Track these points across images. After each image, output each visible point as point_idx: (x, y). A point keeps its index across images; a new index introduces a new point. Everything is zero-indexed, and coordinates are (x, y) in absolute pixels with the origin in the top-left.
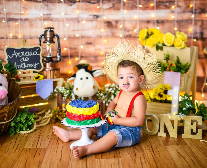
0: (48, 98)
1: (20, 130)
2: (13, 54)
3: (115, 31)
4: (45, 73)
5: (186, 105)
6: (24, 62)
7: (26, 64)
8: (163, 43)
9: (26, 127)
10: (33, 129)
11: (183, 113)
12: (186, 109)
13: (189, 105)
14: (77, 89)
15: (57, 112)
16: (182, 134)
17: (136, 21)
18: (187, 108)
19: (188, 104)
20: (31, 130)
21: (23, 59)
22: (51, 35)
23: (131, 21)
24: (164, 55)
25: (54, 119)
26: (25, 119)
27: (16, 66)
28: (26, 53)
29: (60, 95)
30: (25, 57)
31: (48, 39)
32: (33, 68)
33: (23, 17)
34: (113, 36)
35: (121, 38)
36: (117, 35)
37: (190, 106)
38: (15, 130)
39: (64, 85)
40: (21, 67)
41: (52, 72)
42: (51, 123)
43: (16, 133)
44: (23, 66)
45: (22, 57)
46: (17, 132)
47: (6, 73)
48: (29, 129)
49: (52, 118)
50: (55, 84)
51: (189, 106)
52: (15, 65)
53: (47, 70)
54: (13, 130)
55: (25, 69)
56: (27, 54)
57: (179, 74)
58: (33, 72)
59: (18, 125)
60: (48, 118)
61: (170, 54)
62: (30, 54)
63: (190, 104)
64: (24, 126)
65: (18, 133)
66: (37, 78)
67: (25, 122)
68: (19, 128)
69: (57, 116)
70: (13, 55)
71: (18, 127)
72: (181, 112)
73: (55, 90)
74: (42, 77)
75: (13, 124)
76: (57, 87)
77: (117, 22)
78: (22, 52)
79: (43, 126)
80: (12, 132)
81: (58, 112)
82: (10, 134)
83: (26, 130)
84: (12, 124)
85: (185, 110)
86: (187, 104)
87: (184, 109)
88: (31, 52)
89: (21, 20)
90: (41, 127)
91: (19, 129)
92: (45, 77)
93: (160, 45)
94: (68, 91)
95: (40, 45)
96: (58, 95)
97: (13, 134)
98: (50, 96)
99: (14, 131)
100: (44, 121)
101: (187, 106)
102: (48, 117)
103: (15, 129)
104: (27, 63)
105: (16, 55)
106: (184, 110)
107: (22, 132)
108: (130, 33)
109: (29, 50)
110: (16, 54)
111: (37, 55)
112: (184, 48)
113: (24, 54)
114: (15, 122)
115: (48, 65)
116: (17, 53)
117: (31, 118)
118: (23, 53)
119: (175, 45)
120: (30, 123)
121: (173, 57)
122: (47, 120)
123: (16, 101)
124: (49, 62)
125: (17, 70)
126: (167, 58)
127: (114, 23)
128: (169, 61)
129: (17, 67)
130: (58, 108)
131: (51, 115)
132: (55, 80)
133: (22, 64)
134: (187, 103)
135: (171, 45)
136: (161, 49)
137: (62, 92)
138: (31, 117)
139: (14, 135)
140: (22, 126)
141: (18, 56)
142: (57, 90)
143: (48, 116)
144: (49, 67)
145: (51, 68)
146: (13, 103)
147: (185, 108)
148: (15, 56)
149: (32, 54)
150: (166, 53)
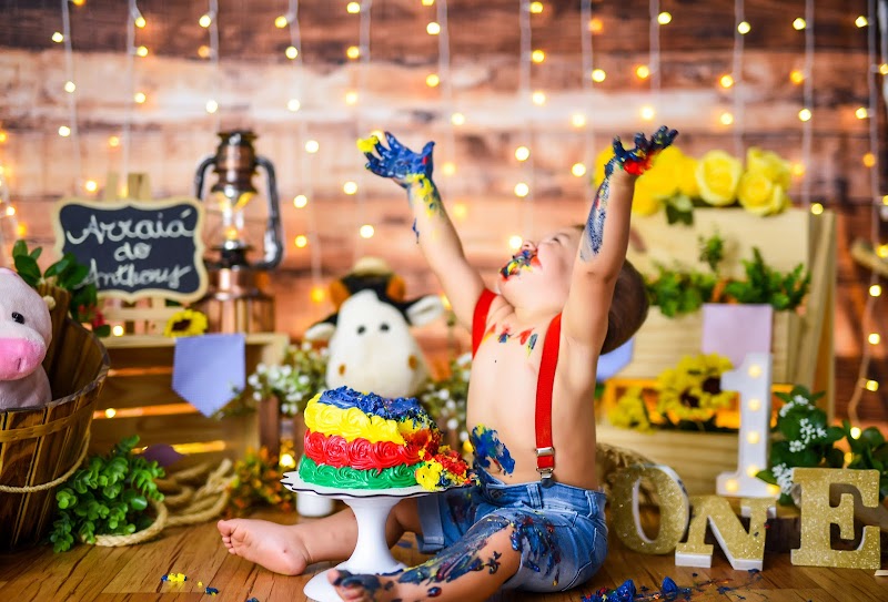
0: (221, 410)
1: (95, 533)
2: (87, 227)
3: (497, 171)
4: (213, 307)
5: (802, 431)
6: (127, 262)
7: (138, 270)
8: (694, 194)
9: (123, 518)
10: (149, 529)
11: (788, 467)
12: (803, 447)
13: (813, 431)
14: (342, 370)
15: (257, 469)
16: (793, 551)
17: (581, 133)
18: (807, 441)
19: (810, 426)
20: (144, 534)
21: (126, 248)
22: (242, 159)
23: (563, 133)
24: (701, 239)
25: (244, 498)
26: (120, 481)
27: (96, 277)
28: (139, 227)
29: (274, 400)
30: (134, 242)
31: (231, 176)
32: (164, 286)
33: (141, 117)
34: (493, 191)
35: (522, 199)
36: (506, 187)
37: (821, 433)
38: (76, 531)
39: (289, 360)
40: (115, 282)
41: (241, 305)
42: (230, 513)
43: (78, 543)
44: (125, 276)
45: (121, 244)
46: (84, 537)
47: (50, 292)
48: (132, 529)
49: (234, 493)
50: (253, 354)
51: (816, 433)
52: (93, 275)
53: (222, 296)
54: (67, 528)
55: (130, 290)
56: (144, 230)
57: (766, 311)
58: (163, 303)
59: (87, 509)
60: (220, 494)
61: (723, 234)
62: (155, 229)
63: (818, 425)
64: (115, 513)
65: (89, 542)
66: (182, 326)
67: (118, 497)
68: (95, 522)
69: (258, 484)
70: (86, 232)
71: (86, 519)
72: (779, 460)
73: (253, 380)
74: (199, 322)
75: (65, 501)
76: (261, 369)
77: (506, 137)
78: (125, 220)
79: (194, 525)
80: (64, 537)
81: (262, 470)
82: (51, 545)
83: (120, 530)
84: (61, 498)
85: (799, 450)
86: (806, 425)
87: (796, 446)
88: (159, 225)
89: (133, 127)
90: (186, 526)
91: (91, 527)
92: (213, 327)
93: (683, 205)
94: (304, 380)
95: (199, 196)
96: (266, 400)
97: (65, 545)
98: (232, 403)
99: (71, 533)
100: (204, 503)
101: (809, 433)
102: (219, 488)
103: (74, 524)
104: (140, 265)
105: (100, 232)
106: (792, 450)
107: (105, 541)
108: (558, 181)
109: (151, 215)
110: (100, 230)
111: (182, 237)
112: (780, 211)
113: (132, 229)
114: (76, 493)
115: (226, 278)
116: (103, 226)
117: (146, 481)
118: (125, 226)
119: (743, 201)
120: (141, 503)
121: (736, 247)
122: (215, 503)
123: (83, 394)
124: (230, 267)
125: (100, 295)
126: (714, 254)
127: (493, 143)
128: (720, 265)
129: (101, 280)
130: (264, 453)
131: (234, 481)
132: (256, 338)
133: (121, 270)
134: (807, 421)
135: (726, 199)
136: (688, 219)
137: (280, 385)
138: (146, 475)
139: (68, 551)
140: (107, 511)
141: (106, 238)
142: (263, 379)
143: (221, 484)
144: (231, 283)
145: (237, 291)
146: (70, 404)
147: (798, 443)
148: (92, 237)
149: (165, 229)
150: (708, 235)
